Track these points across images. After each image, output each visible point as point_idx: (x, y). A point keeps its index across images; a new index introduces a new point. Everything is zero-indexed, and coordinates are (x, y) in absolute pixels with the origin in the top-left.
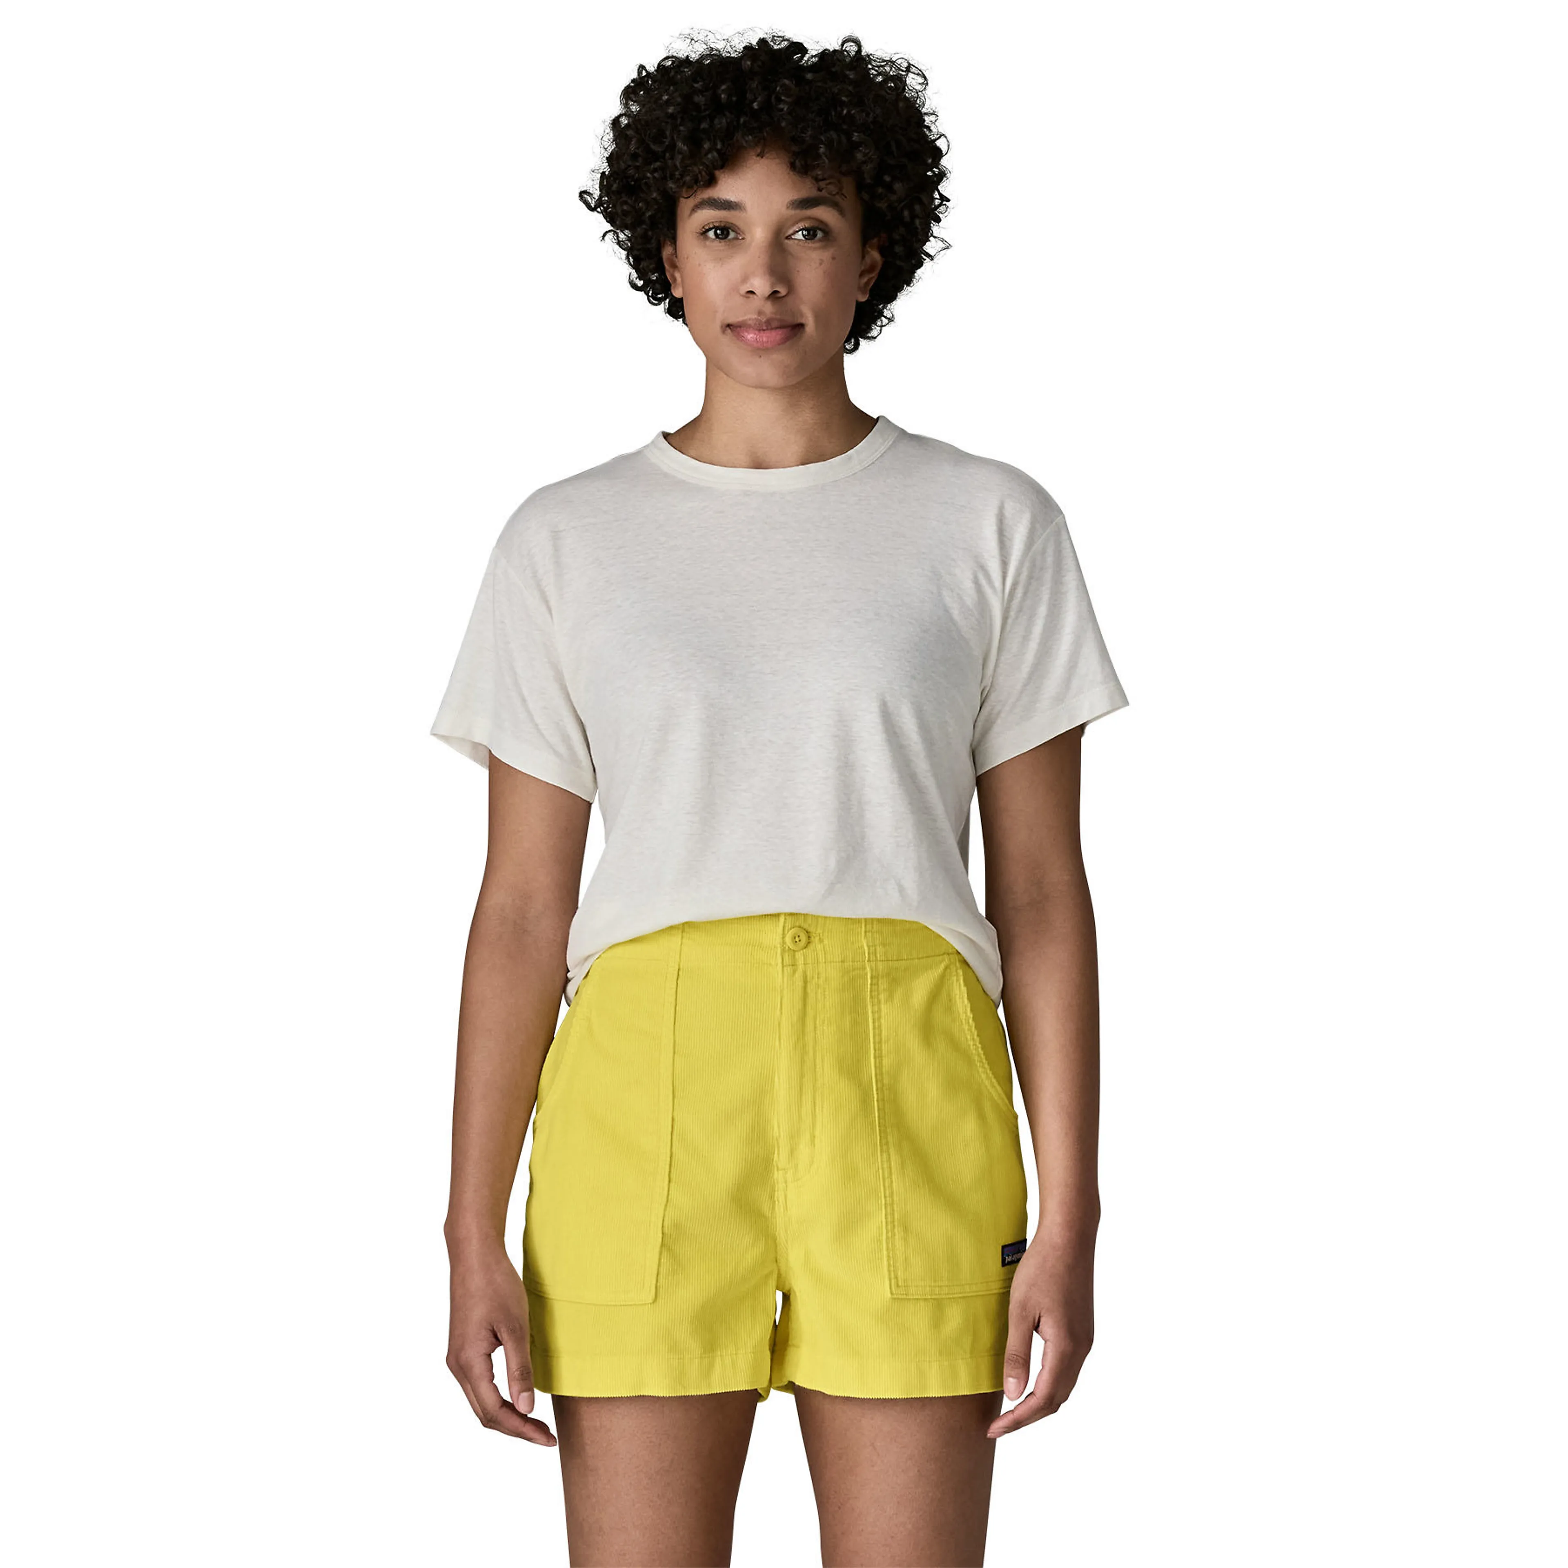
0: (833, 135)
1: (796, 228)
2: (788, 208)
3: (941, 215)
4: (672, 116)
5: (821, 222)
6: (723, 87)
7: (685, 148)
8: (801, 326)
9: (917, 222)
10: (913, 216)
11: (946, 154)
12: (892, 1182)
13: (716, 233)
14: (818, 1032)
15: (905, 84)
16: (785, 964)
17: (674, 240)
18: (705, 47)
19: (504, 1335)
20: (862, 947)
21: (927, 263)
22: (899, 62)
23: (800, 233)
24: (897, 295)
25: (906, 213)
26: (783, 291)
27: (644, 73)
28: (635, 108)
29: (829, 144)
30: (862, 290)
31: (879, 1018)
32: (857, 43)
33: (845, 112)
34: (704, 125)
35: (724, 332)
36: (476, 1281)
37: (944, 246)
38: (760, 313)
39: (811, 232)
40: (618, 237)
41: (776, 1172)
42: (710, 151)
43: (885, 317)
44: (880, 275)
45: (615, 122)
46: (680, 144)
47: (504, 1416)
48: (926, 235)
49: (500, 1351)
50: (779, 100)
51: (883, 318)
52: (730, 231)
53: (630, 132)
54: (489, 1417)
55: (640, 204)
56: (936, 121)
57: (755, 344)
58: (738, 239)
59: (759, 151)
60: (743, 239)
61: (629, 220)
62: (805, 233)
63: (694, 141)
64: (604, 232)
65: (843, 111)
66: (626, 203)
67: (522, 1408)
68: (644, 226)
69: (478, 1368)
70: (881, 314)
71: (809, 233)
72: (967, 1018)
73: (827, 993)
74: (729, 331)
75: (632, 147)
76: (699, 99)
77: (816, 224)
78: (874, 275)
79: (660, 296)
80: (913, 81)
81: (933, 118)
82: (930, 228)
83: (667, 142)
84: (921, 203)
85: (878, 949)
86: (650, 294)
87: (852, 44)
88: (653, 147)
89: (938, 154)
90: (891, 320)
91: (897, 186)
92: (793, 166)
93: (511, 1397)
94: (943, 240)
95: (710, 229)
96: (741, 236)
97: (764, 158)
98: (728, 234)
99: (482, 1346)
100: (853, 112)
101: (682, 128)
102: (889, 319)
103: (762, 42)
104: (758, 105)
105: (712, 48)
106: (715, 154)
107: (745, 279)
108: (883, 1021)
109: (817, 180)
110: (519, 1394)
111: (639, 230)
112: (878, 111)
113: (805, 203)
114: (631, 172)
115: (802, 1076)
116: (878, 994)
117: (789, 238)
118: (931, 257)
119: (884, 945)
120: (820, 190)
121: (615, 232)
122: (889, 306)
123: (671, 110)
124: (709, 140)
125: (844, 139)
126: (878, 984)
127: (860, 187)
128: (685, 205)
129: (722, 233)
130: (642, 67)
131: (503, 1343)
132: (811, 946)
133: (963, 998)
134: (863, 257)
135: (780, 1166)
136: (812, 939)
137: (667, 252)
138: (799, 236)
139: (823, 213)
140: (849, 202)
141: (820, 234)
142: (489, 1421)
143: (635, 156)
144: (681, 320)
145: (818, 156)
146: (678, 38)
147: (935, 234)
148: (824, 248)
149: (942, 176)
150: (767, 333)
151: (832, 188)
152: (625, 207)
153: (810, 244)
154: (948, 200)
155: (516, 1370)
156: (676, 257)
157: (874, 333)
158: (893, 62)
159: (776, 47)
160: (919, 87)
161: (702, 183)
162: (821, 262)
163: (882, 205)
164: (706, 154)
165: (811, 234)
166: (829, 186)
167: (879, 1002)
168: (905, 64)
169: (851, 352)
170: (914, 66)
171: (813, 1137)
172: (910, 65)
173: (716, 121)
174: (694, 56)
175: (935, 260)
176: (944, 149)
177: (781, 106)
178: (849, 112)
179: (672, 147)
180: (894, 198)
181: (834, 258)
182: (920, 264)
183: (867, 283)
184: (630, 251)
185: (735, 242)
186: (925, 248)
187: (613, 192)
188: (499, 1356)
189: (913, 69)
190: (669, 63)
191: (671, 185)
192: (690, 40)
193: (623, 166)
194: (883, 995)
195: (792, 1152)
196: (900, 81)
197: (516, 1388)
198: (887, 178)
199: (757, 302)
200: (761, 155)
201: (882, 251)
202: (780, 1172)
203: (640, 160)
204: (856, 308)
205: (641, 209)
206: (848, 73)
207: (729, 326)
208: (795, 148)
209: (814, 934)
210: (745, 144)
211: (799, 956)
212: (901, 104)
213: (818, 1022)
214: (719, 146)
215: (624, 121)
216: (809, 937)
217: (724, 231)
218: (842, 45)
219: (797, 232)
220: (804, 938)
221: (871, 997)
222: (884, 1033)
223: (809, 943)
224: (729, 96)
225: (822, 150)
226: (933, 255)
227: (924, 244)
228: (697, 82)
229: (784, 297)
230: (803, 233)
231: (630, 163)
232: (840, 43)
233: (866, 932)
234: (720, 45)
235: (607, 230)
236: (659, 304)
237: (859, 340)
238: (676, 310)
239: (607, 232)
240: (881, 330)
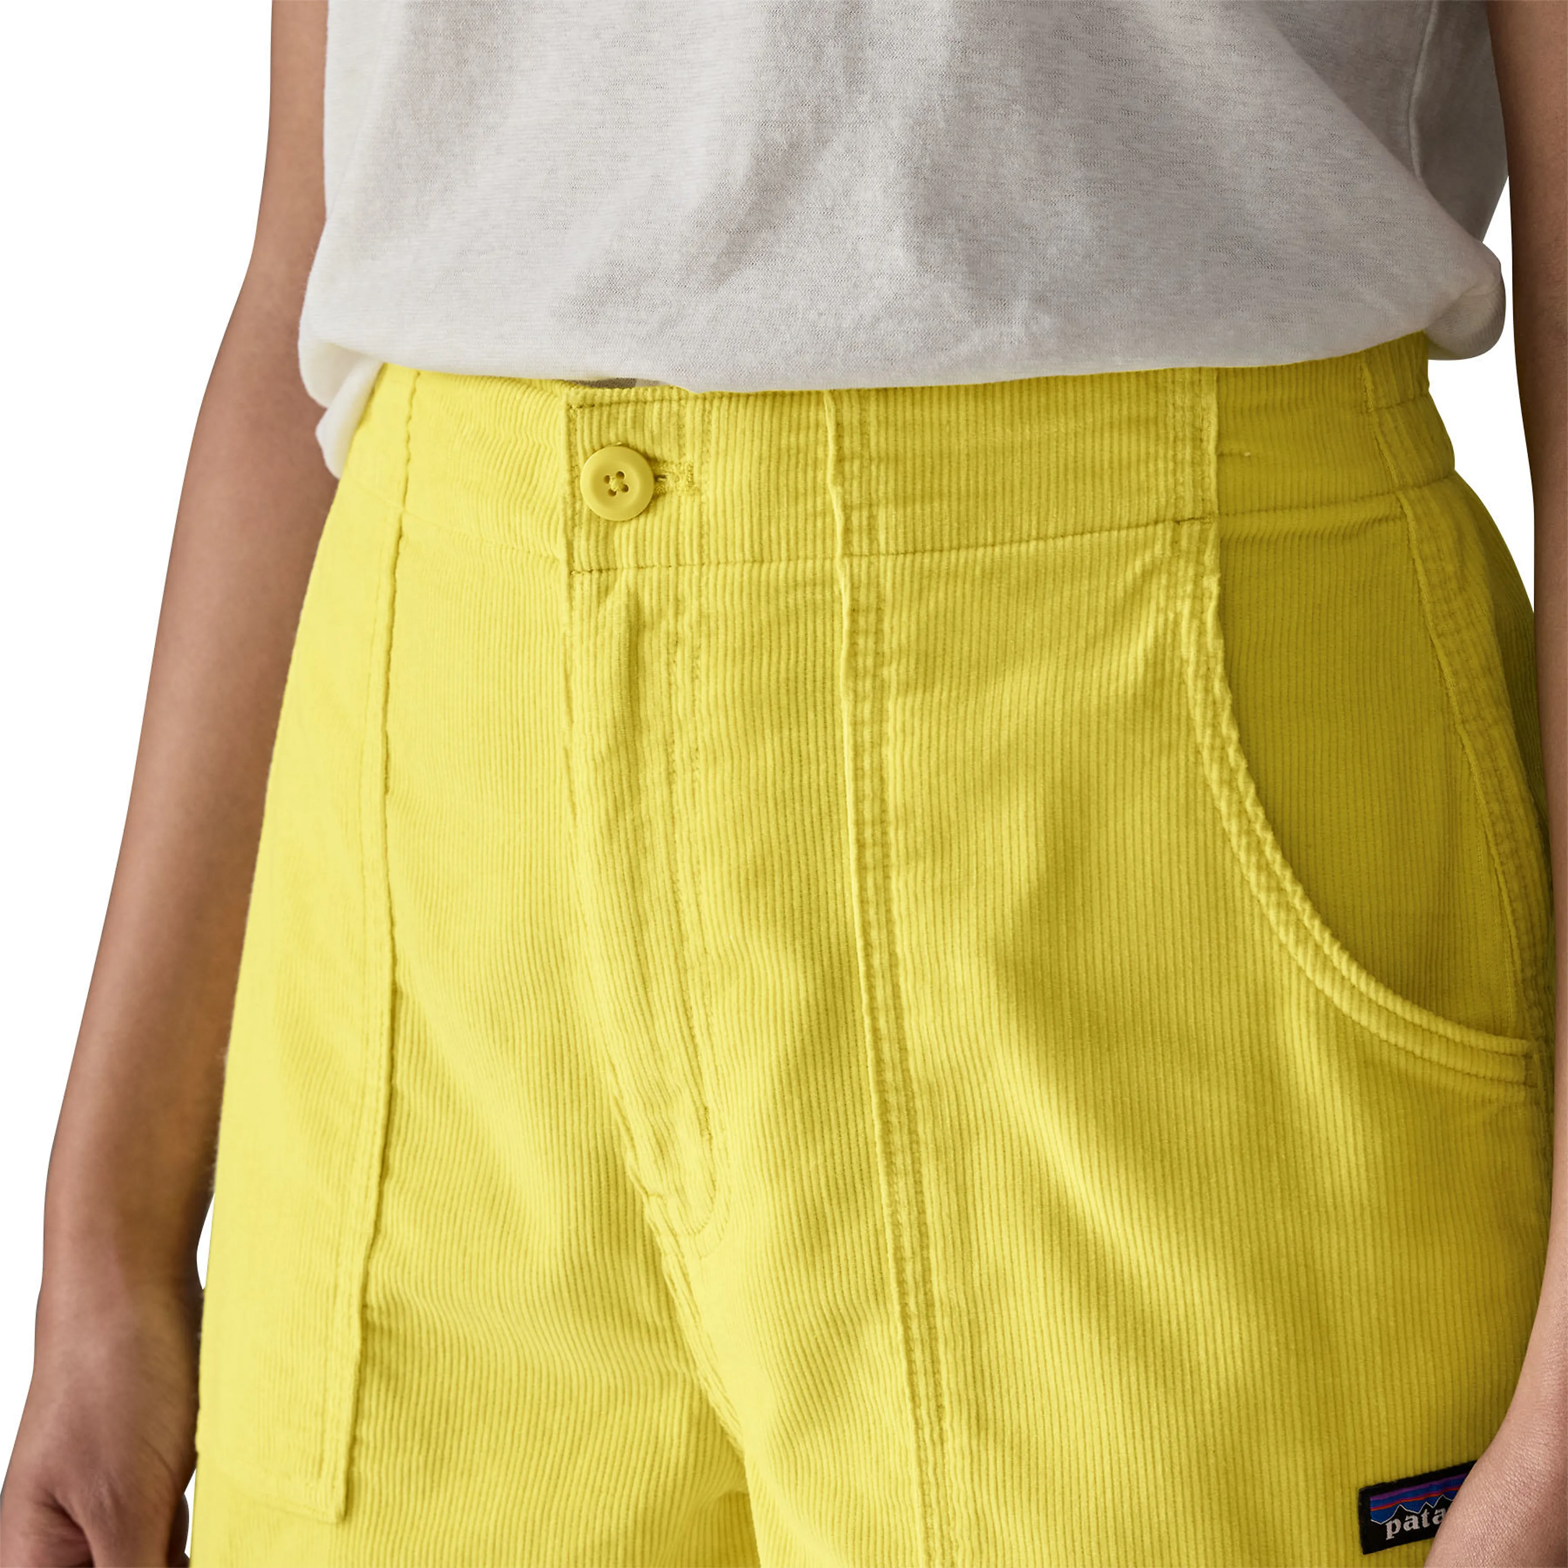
12: (926, 1270)
14: (678, 787)
16: (577, 566)
20: (826, 512)
31: (878, 742)
72: (1218, 742)
73: (702, 662)
85: (882, 517)
108: (888, 751)
115: (639, 923)
116: (878, 665)
119: (903, 499)
126: (879, 632)
132: (667, 507)
133: (1207, 678)
136: (670, 483)
167: (880, 689)
194: (894, 665)
209: (674, 468)
211: (622, 537)
213: (676, 756)
216: (657, 478)
220: (636, 479)
221: (854, 672)
222: (894, 796)
223: (656, 497)
233: (840, 460)
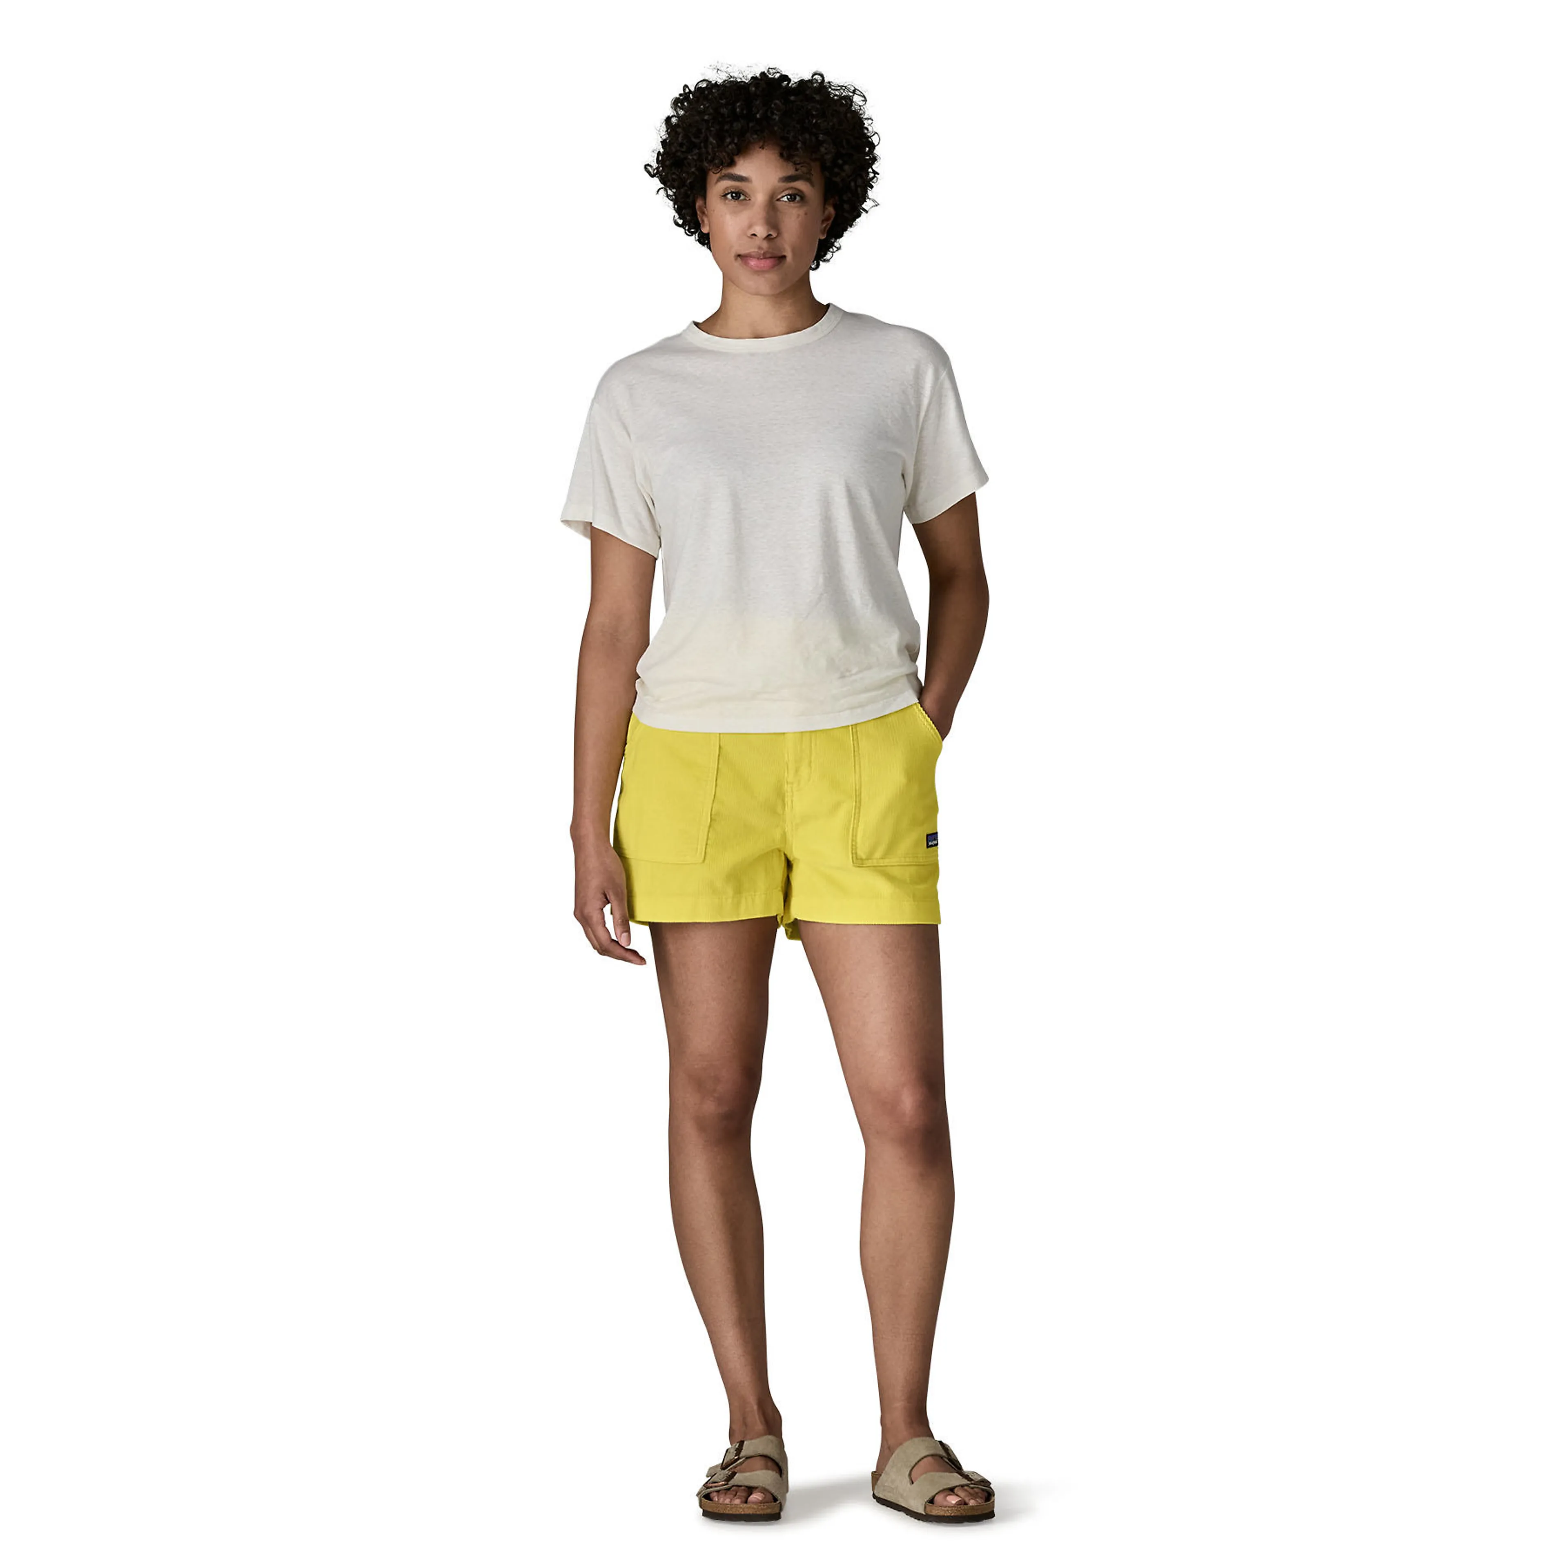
0: (807, 136)
1: (783, 194)
2: (779, 182)
3: (873, 184)
4: (707, 121)
5: (799, 190)
6: (738, 104)
7: (714, 142)
8: (784, 257)
9: (859, 189)
10: (856, 186)
11: (877, 145)
13: (732, 196)
15: (852, 101)
17: (704, 198)
18: (727, 75)
19: (611, 897)
21: (864, 214)
22: (849, 87)
23: (786, 197)
24: (843, 233)
25: (853, 184)
26: (774, 235)
27: (687, 90)
28: (681, 112)
29: (804, 143)
30: (823, 233)
32: (822, 76)
33: (814, 121)
34: (726, 127)
35: (736, 259)
36: (593, 863)
37: (874, 204)
38: (760, 248)
39: (793, 197)
40: (667, 192)
41: (786, 786)
42: (730, 143)
43: (835, 247)
44: (833, 222)
45: (668, 120)
46: (711, 139)
47: (613, 947)
48: (864, 198)
49: (608, 907)
50: (773, 113)
51: (834, 248)
52: (741, 195)
53: (679, 130)
54: (603, 948)
55: (684, 175)
56: (872, 123)
57: (756, 269)
58: (746, 200)
59: (761, 144)
60: (750, 200)
61: (676, 184)
62: (789, 197)
63: (720, 138)
64: (658, 189)
65: (813, 120)
66: (674, 173)
67: (623, 942)
68: (686, 188)
69: (596, 917)
70: (832, 245)
71: (791, 198)
74: (739, 259)
75: (680, 139)
76: (724, 111)
77: (796, 192)
78: (830, 222)
79: (693, 230)
80: (857, 99)
81: (870, 121)
82: (867, 192)
83: (702, 136)
84: (862, 177)
86: (687, 228)
87: (819, 76)
88: (693, 140)
89: (872, 146)
90: (839, 249)
91: (846, 167)
92: (781, 155)
93: (616, 937)
94: (874, 201)
95: (728, 194)
96: (747, 197)
97: (764, 149)
98: (740, 196)
99: (598, 904)
100: (819, 121)
101: (712, 129)
102: (837, 248)
103: (763, 74)
104: (760, 116)
105: (731, 76)
106: (733, 146)
107: (750, 226)
109: (795, 164)
110: (621, 935)
111: (682, 190)
112: (835, 120)
113: (789, 179)
114: (679, 154)
117: (778, 200)
118: (867, 212)
120: (797, 170)
121: (665, 189)
122: (838, 240)
123: (706, 117)
124: (730, 136)
125: (813, 139)
127: (823, 168)
128: (713, 177)
129: (736, 196)
130: (686, 86)
131: (611, 901)
134: (824, 212)
135: (789, 780)
137: (699, 203)
138: (785, 199)
139: (801, 185)
140: (816, 176)
141: (798, 198)
142: (603, 951)
143: (681, 145)
144: (706, 246)
145: (797, 149)
146: (709, 68)
147: (870, 197)
148: (800, 207)
149: (874, 159)
150: (763, 261)
151: (804, 169)
152: (674, 176)
153: (792, 204)
154: (878, 174)
155: (619, 919)
156: (705, 207)
157: (828, 256)
158: (845, 87)
159: (770, 76)
160: (861, 103)
161: (726, 164)
162: (799, 216)
163: (838, 179)
164: (728, 146)
165: (792, 198)
166: (802, 168)
168: (853, 89)
169: (814, 269)
170: (858, 90)
171: (810, 762)
172: (855, 89)
173: (735, 125)
174: (720, 81)
175: (869, 212)
176: (875, 142)
177: (775, 117)
178: (816, 122)
179: (706, 140)
180: (844, 174)
181: (806, 214)
182: (859, 216)
183: (825, 228)
184: (675, 202)
185: (744, 202)
186: (864, 206)
187: (666, 166)
188: (607, 909)
189: (857, 92)
190: (704, 85)
191: (706, 164)
192: (716, 70)
193: (674, 150)
195: (797, 771)
196: (849, 100)
197: (619, 931)
198: (840, 162)
199: (758, 241)
200: (762, 147)
201: (835, 207)
202: (789, 786)
203: (685, 147)
204: (819, 245)
205: (684, 178)
206: (815, 96)
207: (739, 256)
208: (784, 144)
210: (752, 140)
212: (849, 115)
214: (736, 141)
215: (674, 120)
217: (737, 195)
218: (813, 76)
219: (784, 196)
224: (742, 110)
225: (799, 146)
226: (867, 209)
227: (863, 203)
228: (722, 100)
229: (775, 238)
230: (787, 197)
231: (678, 148)
232: (811, 75)
234: (736, 75)
235: (660, 187)
236: (692, 235)
237: (819, 263)
238: (704, 240)
239: (660, 189)
240: (832, 255)
